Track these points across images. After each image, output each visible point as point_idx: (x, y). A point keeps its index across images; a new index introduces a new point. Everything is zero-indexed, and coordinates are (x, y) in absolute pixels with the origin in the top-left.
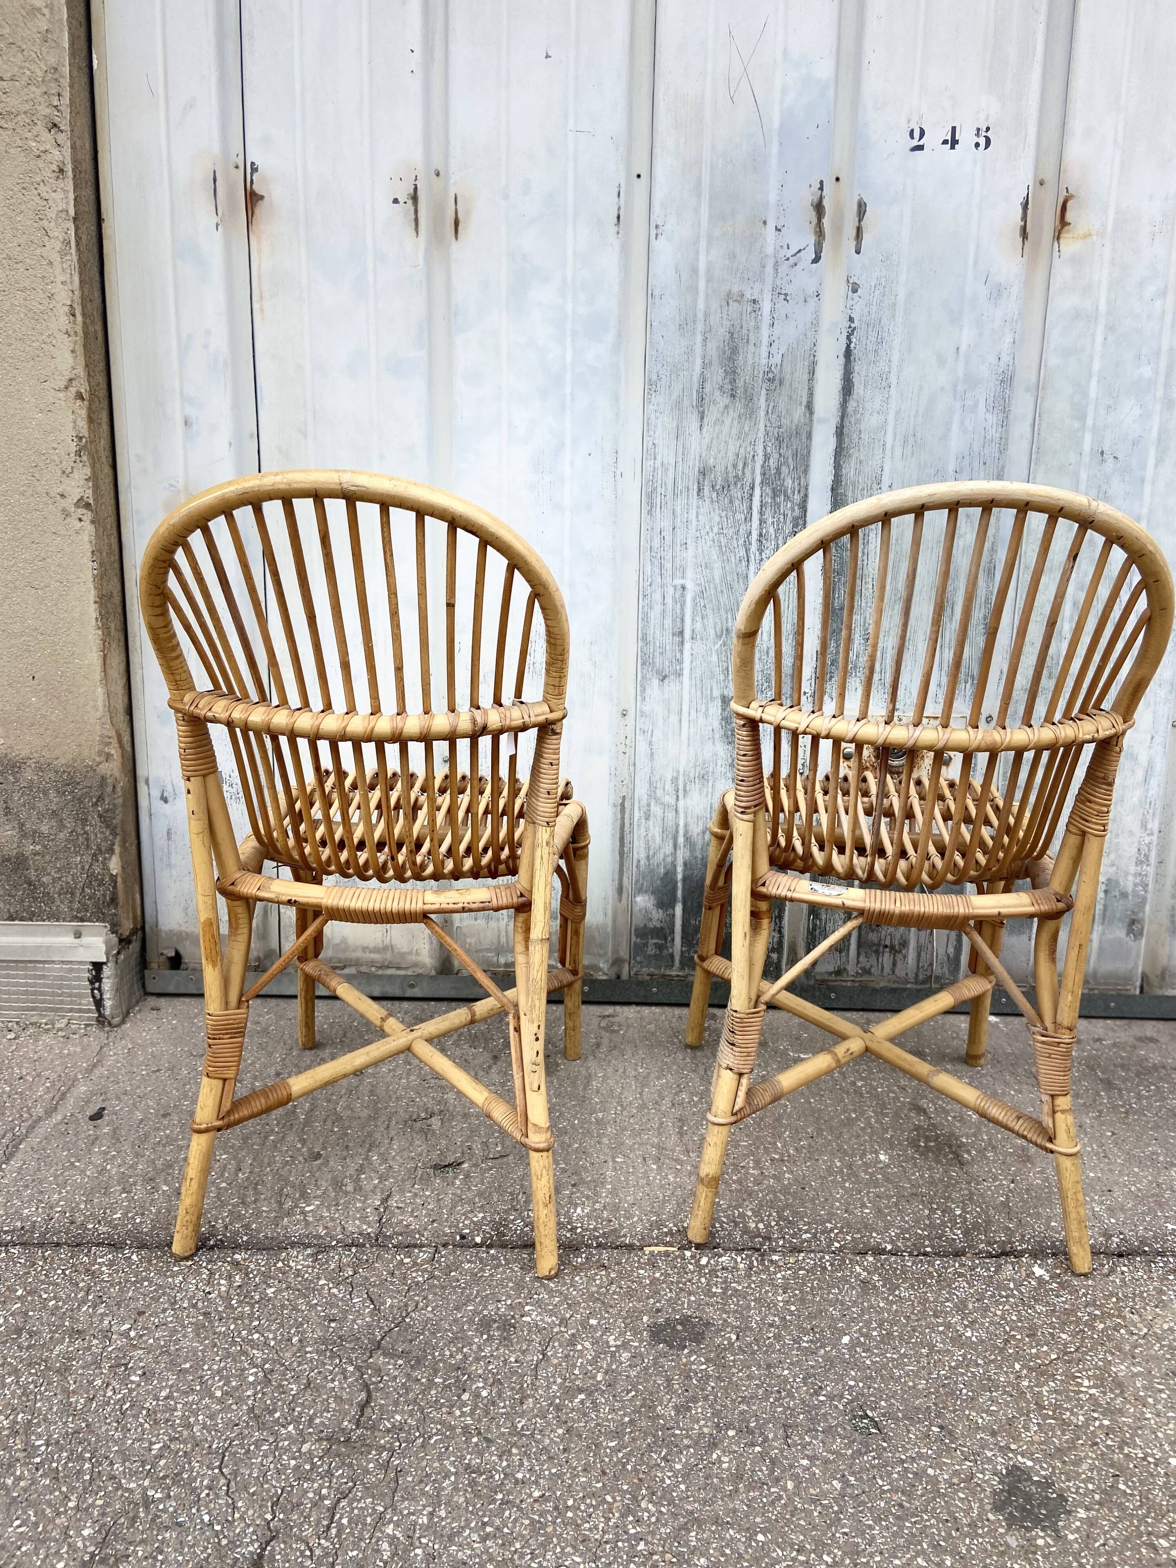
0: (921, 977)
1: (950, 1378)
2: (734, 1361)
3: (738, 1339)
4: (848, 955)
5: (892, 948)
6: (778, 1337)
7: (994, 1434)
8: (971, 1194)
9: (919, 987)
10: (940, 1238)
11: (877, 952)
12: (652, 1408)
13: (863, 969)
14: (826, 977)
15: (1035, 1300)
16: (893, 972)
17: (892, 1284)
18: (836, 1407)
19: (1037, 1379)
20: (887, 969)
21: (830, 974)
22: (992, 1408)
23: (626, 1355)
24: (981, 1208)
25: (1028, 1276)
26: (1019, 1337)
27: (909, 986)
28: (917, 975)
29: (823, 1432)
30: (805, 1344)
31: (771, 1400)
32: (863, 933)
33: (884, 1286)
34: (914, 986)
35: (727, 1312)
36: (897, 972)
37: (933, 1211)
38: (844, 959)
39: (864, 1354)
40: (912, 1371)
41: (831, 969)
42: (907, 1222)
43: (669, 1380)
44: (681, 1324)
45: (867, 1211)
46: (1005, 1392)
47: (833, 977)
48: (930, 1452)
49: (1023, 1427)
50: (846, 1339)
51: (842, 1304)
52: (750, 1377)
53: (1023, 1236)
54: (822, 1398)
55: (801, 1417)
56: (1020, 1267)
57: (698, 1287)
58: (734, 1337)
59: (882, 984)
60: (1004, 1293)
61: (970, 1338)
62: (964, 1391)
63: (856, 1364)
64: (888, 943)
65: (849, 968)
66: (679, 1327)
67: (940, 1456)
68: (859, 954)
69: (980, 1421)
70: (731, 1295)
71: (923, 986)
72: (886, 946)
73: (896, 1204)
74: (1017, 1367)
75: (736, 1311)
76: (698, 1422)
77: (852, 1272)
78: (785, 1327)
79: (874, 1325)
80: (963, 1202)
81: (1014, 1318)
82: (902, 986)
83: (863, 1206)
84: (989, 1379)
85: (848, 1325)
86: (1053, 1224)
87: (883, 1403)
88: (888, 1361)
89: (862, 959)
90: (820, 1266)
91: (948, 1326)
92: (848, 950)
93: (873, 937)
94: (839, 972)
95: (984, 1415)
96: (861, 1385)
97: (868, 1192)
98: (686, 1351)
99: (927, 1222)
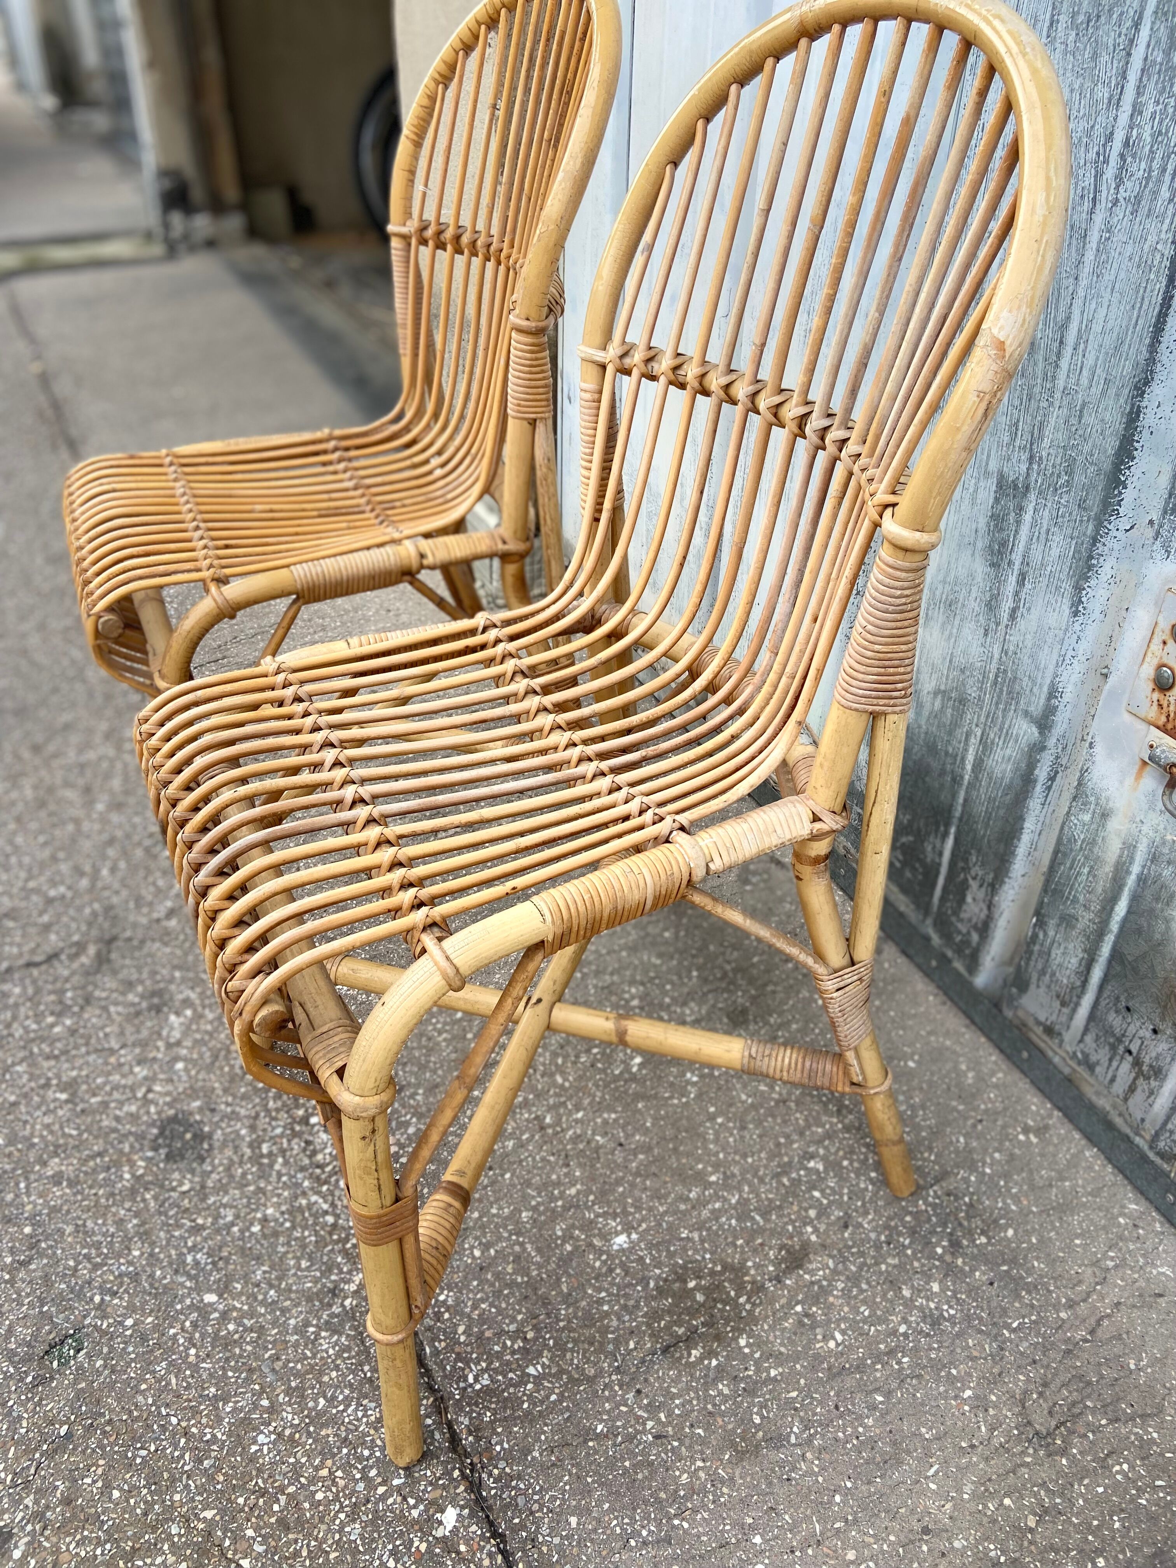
0: (1161, 1144)
1: (163, 1428)
2: (144, 1200)
3: (184, 1193)
4: (1071, 1018)
5: (1137, 1063)
6: (197, 1229)
7: (67, 1501)
8: (591, 1380)
9: (1151, 1155)
10: (459, 1358)
11: (1113, 1048)
12: (56, 1154)
13: (1086, 1056)
14: (1031, 1023)
15: (372, 1522)
16: (1126, 1100)
17: (342, 1323)
18: (85, 1317)
19: (187, 1545)
20: (1119, 1087)
21: (1038, 1023)
22: (116, 1494)
23: (133, 1108)
24: (560, 1401)
25: (432, 1503)
26: (276, 1507)
27: (1138, 1140)
28: (1156, 1136)
29: (41, 1312)
30: (189, 1259)
31: (85, 1251)
32: (1103, 1003)
33: (332, 1315)
34: (1146, 1148)
35: (228, 1169)
36: (1131, 1102)
37: (519, 1334)
38: (1064, 1019)
39: (188, 1324)
40: (169, 1383)
41: (1042, 1018)
42: (475, 1307)
43: (100, 1154)
44: (195, 1136)
45: (477, 1253)
46: (150, 1505)
47: (1039, 1030)
48: (23, 1431)
49: (84, 1538)
50: (210, 1298)
51: (280, 1279)
52: (120, 1223)
53: (520, 1477)
54: (97, 1299)
55: (63, 1286)
56: (444, 1487)
57: (264, 1130)
58: (185, 1188)
59: (1102, 1102)
60: (373, 1473)
61: (255, 1442)
62: (144, 1453)
63: (167, 1317)
64: (1134, 1048)
65: (1067, 1037)
66: (188, 1136)
67: (17, 1444)
68: (1086, 1030)
69: (88, 1481)
70: (261, 1165)
71: (1158, 1160)
72: (1130, 1052)
73: (512, 1284)
74: (209, 1514)
75: (231, 1177)
76: (40, 1197)
77: (350, 1272)
78: (218, 1231)
79: (248, 1323)
80: (561, 1371)
81: (319, 1496)
82: (1127, 1130)
83: (486, 1247)
84: (173, 1480)
85: (241, 1293)
86: (573, 1520)
87: (99, 1363)
88: (180, 1353)
89: (1089, 1039)
90: (348, 1235)
91: (274, 1409)
92: (1074, 1010)
93: (1115, 1020)
94: (1049, 1031)
95: (100, 1484)
96: (128, 1333)
97: (522, 1244)
98: (150, 1154)
99: (488, 1334)
